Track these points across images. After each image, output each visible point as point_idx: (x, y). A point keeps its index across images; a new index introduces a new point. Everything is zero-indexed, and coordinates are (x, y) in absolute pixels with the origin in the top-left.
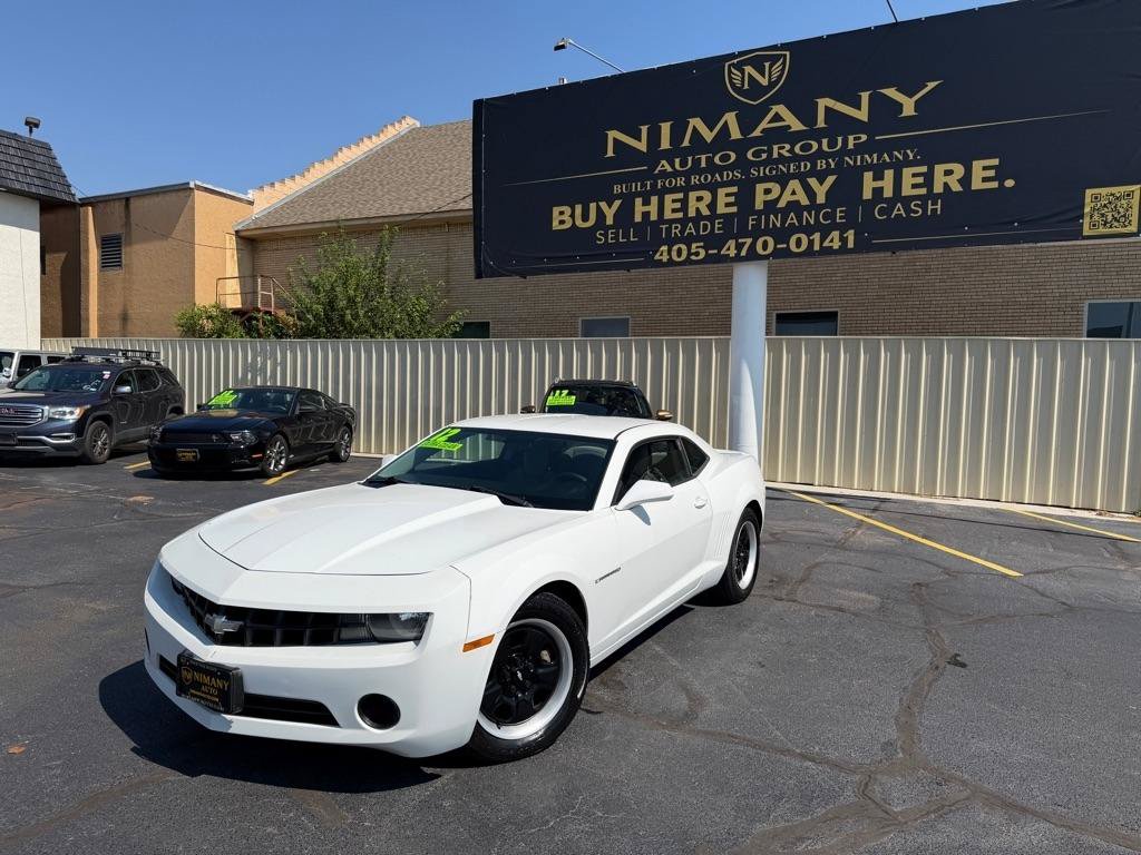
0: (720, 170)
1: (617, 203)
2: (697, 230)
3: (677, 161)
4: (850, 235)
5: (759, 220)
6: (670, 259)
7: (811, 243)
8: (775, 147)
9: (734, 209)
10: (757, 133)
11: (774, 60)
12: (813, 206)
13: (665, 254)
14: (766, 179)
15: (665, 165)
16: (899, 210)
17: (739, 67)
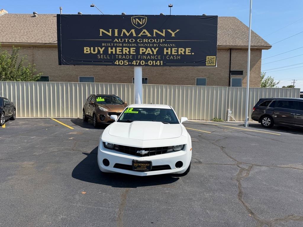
0: (131, 43)
1: (103, 48)
2: (126, 57)
3: (120, 39)
4: (162, 62)
5: (141, 57)
6: (119, 64)
7: (153, 63)
8: (144, 40)
9: (135, 53)
10: (140, 35)
11: (143, 18)
12: (153, 55)
13: (118, 63)
14: (142, 47)
15: (116, 40)
16: (172, 57)
17: (135, 18)
